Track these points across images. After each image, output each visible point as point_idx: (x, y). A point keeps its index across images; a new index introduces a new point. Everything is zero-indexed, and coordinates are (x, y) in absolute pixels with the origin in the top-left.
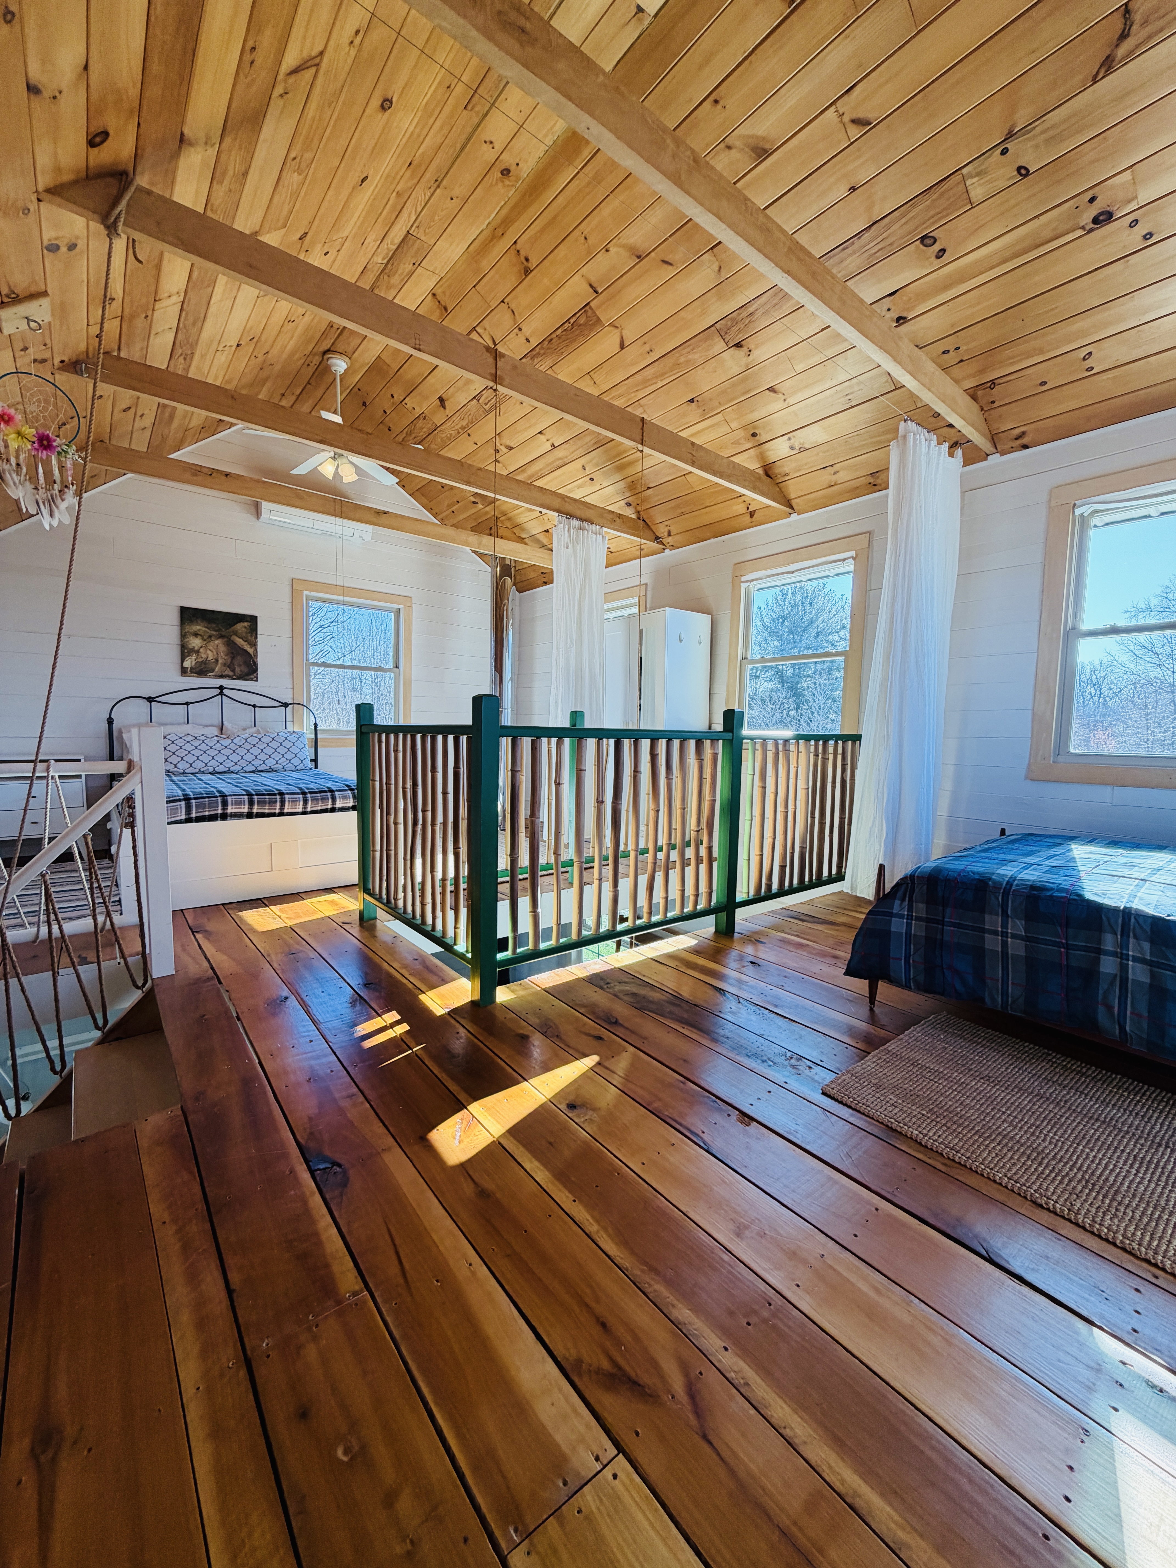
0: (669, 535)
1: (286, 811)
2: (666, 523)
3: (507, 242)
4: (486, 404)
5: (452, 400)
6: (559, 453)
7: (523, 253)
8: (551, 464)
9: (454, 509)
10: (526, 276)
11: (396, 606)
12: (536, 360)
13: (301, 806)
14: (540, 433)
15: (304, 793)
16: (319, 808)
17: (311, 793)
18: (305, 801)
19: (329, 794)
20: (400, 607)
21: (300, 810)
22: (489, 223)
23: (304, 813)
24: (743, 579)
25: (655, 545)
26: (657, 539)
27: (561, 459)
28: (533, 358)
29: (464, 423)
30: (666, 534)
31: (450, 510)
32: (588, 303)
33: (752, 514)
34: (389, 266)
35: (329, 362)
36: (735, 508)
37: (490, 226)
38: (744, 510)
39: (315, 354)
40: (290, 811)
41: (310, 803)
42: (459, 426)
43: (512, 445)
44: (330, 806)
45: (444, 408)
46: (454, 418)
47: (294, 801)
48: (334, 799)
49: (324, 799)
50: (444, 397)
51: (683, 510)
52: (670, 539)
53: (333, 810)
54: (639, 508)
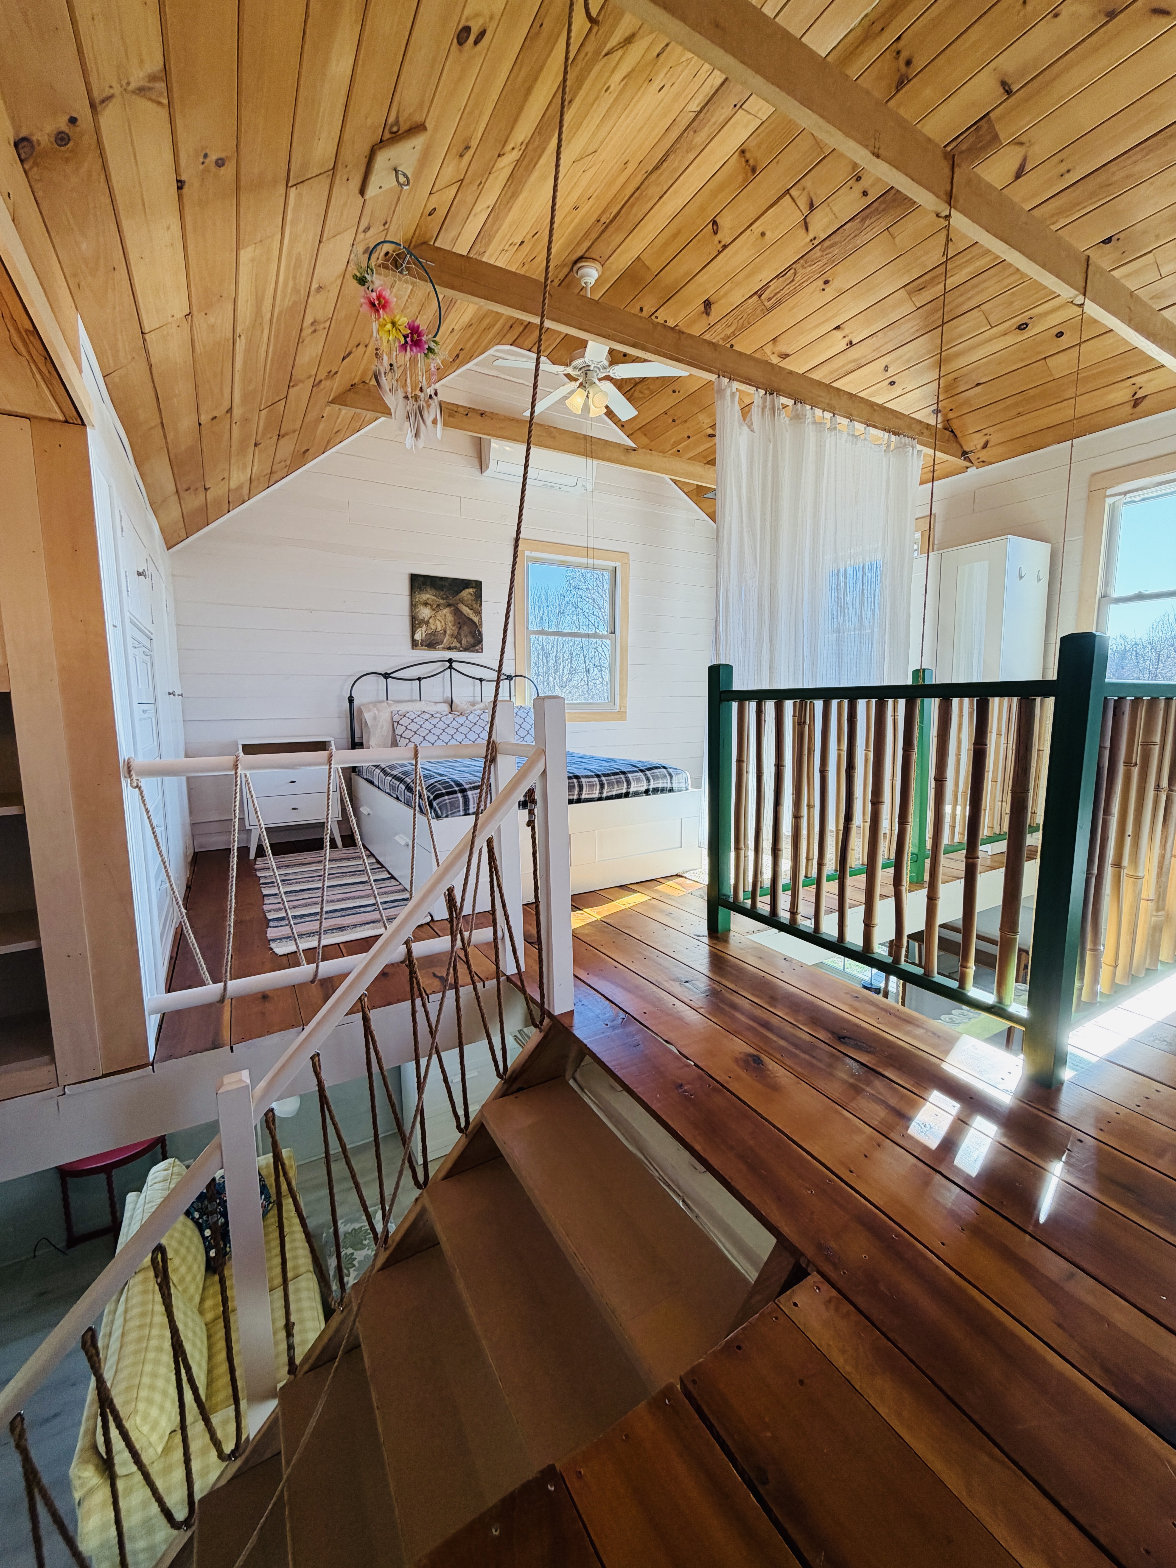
0: (985, 446)
1: (583, 797)
2: (985, 431)
3: (888, 39)
4: (769, 299)
5: (722, 301)
6: (853, 353)
7: (904, 55)
8: (837, 370)
9: (679, 448)
10: (898, 91)
11: (613, 564)
12: (868, 222)
13: (598, 792)
14: (838, 328)
15: (598, 776)
16: (614, 793)
17: (605, 775)
18: (602, 786)
19: (622, 776)
20: (618, 564)
21: (596, 796)
22: (866, 16)
23: (600, 799)
24: (1109, 492)
25: (962, 463)
26: (964, 453)
27: (854, 361)
28: (863, 220)
29: (729, 331)
30: (979, 447)
31: (675, 449)
32: (988, 114)
33: (1136, 403)
34: (702, 115)
35: (580, 272)
36: (1112, 396)
37: (867, 19)
38: (1128, 397)
39: (565, 265)
40: (587, 796)
41: (606, 787)
42: (722, 335)
43: (789, 352)
44: (624, 791)
45: (708, 314)
46: (717, 327)
47: (592, 786)
48: (628, 783)
49: (619, 782)
50: (711, 300)
51: (1020, 410)
52: (983, 455)
53: (627, 795)
54: (951, 415)
